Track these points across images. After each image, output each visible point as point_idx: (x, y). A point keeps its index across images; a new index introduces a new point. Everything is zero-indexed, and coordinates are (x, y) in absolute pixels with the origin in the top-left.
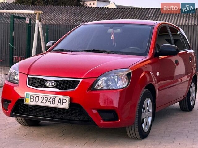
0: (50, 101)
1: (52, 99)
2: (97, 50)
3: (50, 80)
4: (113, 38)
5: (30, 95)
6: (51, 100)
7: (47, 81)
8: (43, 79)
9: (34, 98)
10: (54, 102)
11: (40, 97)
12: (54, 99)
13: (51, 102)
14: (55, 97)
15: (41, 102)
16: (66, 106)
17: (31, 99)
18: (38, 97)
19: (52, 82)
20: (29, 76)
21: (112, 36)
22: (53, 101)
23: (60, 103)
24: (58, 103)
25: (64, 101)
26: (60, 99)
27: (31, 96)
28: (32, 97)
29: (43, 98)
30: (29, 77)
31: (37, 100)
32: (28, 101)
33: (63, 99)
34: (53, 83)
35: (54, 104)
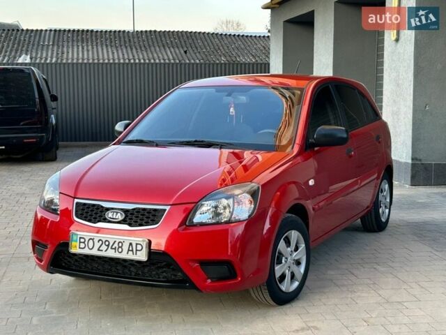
0: (114, 247)
2: (202, 141)
3: (113, 209)
4: (234, 113)
5: (79, 236)
6: (116, 245)
7: (108, 209)
8: (102, 207)
9: (86, 243)
10: (120, 250)
11: (96, 241)
12: (120, 245)
13: (115, 249)
14: (122, 241)
15: (99, 250)
16: (142, 256)
17: (81, 244)
18: (93, 239)
19: (117, 213)
20: (76, 200)
21: (232, 110)
22: (119, 247)
23: (132, 250)
24: (129, 250)
25: (139, 247)
26: (131, 244)
27: (80, 238)
28: (82, 240)
29: (101, 242)
30: (77, 203)
31: (91, 246)
33: (137, 244)
34: (119, 214)
35: (121, 252)
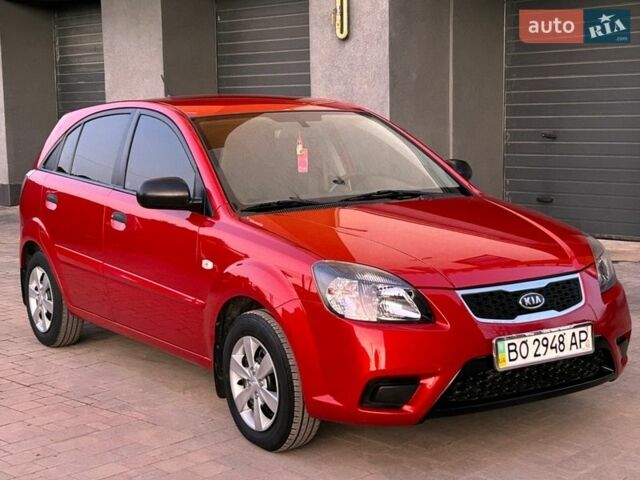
0: (554, 345)
1: (557, 338)
6: (556, 342)
9: (518, 350)
10: (562, 347)
11: (530, 343)
12: (561, 339)
13: (555, 347)
15: (536, 355)
16: (587, 347)
17: (512, 354)
18: (525, 342)
19: (534, 296)
22: (560, 343)
23: (576, 344)
24: (572, 344)
25: (583, 336)
26: (574, 335)
27: (509, 345)
28: (512, 347)
29: (537, 343)
30: (463, 296)
31: (524, 352)
32: (504, 361)
33: (580, 332)
34: (537, 297)
35: (561, 351)
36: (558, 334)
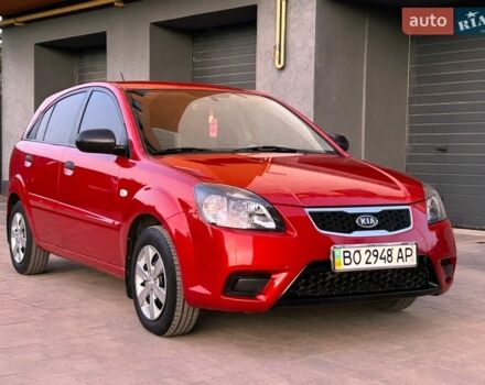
1: (386, 251)
5: (342, 250)
6: (385, 254)
9: (352, 257)
10: (390, 259)
11: (363, 252)
12: (390, 253)
13: (384, 259)
14: (391, 248)
15: (367, 263)
16: (412, 262)
17: (347, 260)
18: (358, 251)
19: (369, 218)
22: (388, 256)
23: (402, 258)
24: (399, 258)
25: (409, 252)
26: (400, 250)
28: (347, 254)
29: (368, 253)
31: (357, 260)
32: (339, 264)
33: (406, 249)
34: (372, 219)
35: (390, 262)
36: (387, 248)
